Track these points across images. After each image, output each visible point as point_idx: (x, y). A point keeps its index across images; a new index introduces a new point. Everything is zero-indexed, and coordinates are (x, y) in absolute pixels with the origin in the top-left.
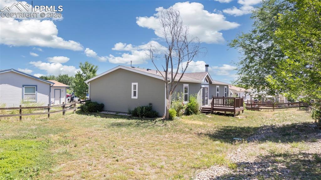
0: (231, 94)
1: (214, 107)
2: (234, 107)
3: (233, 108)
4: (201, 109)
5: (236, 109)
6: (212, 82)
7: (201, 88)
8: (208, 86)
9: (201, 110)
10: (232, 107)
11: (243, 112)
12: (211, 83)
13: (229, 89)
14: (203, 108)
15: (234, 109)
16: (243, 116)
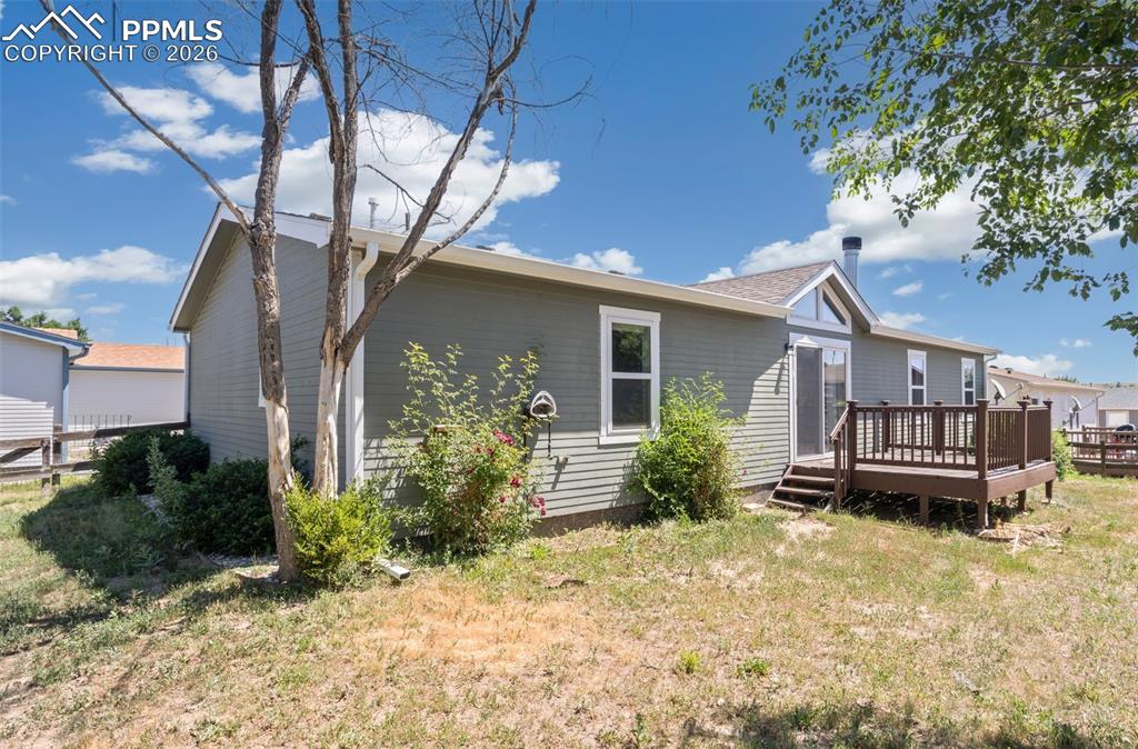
0: (998, 396)
1: (859, 467)
2: (979, 467)
3: (974, 474)
4: (788, 476)
5: (992, 477)
6: (872, 323)
7: (787, 347)
8: (849, 343)
9: (787, 483)
10: (966, 467)
11: (1049, 495)
12: (861, 328)
13: (987, 376)
14: (796, 470)
15: (982, 476)
16: (1047, 527)
